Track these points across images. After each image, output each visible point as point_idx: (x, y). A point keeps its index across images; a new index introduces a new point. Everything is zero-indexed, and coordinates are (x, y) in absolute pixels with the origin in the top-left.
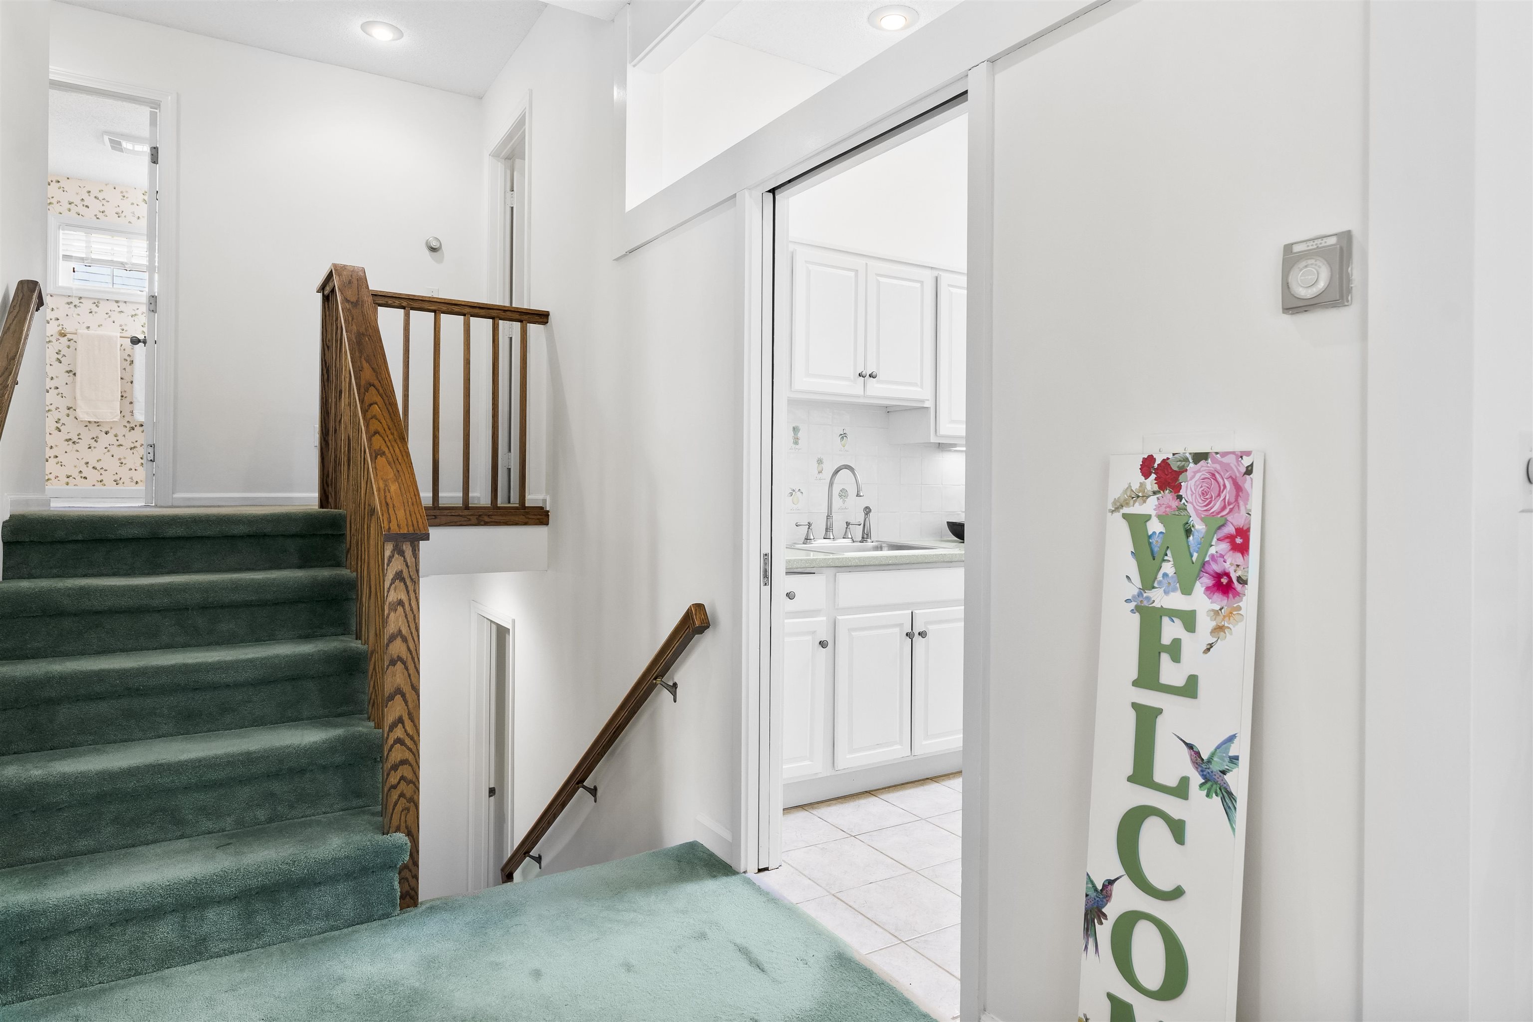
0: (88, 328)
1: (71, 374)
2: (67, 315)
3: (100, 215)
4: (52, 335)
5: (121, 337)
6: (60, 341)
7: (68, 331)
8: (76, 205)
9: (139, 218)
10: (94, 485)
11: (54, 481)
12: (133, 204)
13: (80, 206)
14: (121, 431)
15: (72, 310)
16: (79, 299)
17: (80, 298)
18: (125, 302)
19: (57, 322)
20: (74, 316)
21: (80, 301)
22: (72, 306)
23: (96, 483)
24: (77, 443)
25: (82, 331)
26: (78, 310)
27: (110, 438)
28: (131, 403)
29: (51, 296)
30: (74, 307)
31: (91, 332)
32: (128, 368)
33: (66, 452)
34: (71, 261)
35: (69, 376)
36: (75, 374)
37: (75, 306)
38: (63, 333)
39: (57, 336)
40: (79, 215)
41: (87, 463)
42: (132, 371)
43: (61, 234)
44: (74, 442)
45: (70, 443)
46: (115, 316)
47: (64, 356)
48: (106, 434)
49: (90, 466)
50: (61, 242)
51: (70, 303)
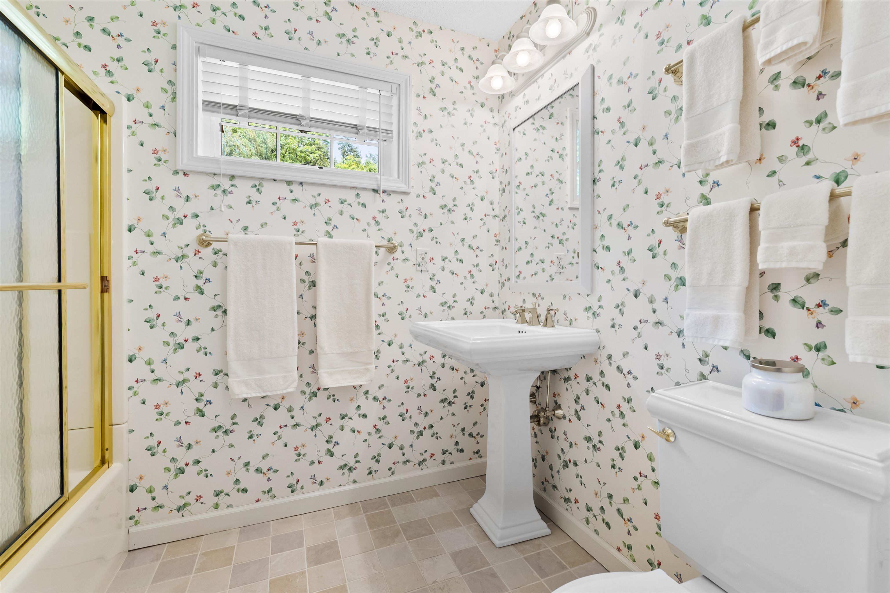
0: (246, 229)
1: (219, 312)
2: (212, 209)
3: (261, 33)
4: (188, 245)
5: (297, 243)
6: (200, 255)
7: (214, 235)
8: (224, 13)
9: (319, 43)
10: (258, 501)
11: (195, 506)
12: (310, 18)
13: (230, 15)
14: (300, 401)
15: (220, 200)
16: (231, 180)
17: (233, 177)
18: (301, 184)
19: (195, 222)
20: (223, 209)
21: (233, 183)
22: (219, 192)
23: (261, 496)
24: (231, 432)
25: (237, 236)
26: (229, 199)
27: (282, 414)
28: (312, 352)
29: (185, 174)
30: (222, 194)
31: (250, 236)
32: (307, 294)
33: (213, 451)
34: (218, 112)
35: (216, 316)
36: (225, 312)
37: (224, 191)
38: (205, 241)
39: (194, 246)
40: (229, 31)
41: (247, 464)
42: (315, 298)
43: (201, 67)
44: (226, 432)
45: (220, 433)
46: (286, 206)
47: (208, 280)
48: (276, 409)
49: (252, 468)
50: (201, 77)
51: (215, 187)
